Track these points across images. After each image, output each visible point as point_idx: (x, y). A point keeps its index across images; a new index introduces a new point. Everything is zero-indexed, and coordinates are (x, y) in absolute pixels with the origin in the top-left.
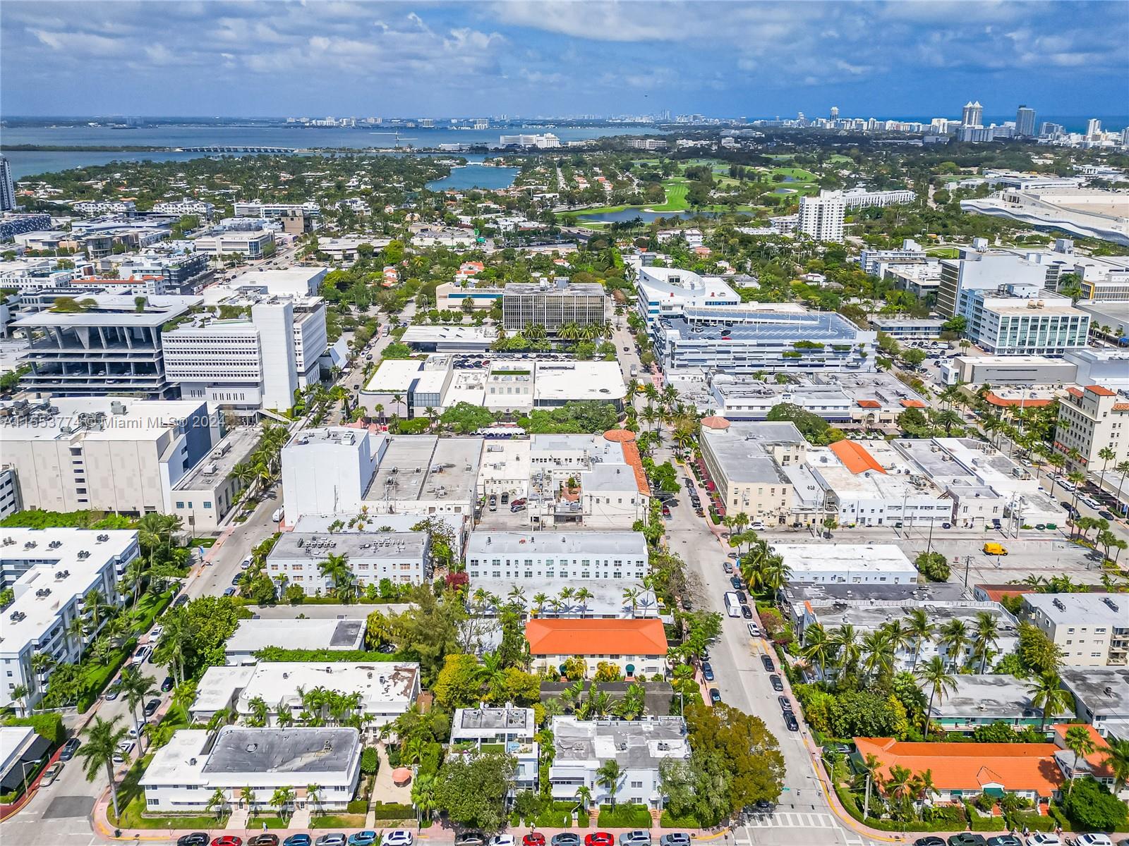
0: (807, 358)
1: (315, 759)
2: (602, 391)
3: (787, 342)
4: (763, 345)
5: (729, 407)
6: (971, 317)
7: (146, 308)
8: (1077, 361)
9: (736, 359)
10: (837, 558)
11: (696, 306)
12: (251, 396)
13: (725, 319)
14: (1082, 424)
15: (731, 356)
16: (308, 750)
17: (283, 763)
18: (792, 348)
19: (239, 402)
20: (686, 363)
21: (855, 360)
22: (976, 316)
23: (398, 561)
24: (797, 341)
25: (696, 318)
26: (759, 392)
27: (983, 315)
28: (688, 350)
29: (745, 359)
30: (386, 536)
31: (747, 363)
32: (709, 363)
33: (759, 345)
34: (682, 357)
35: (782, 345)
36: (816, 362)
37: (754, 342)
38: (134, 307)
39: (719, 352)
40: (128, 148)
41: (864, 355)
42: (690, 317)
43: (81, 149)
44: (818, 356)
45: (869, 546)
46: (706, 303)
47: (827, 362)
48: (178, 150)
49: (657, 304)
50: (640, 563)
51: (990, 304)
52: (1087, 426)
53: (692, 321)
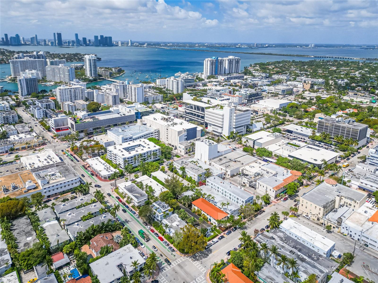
2: (315, 160)
5: (362, 183)
7: (209, 103)
10: (305, 233)
12: (220, 130)
19: (217, 131)
20: (373, 164)
23: (194, 174)
28: (375, 159)
30: (200, 168)
34: (372, 161)
38: (207, 102)
40: (297, 56)
43: (283, 55)
45: (324, 237)
48: (312, 57)
50: (243, 202)
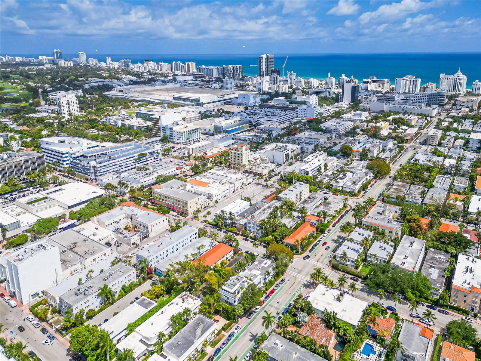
0: (142, 159)
1: (201, 329)
2: (93, 193)
3: (135, 155)
4: (128, 159)
5: (142, 183)
6: (168, 134)
8: (213, 141)
9: (120, 166)
11: (84, 151)
13: (102, 153)
14: (239, 156)
15: (118, 166)
16: (195, 330)
17: (195, 337)
18: (137, 157)
20: (102, 173)
21: (156, 156)
22: (171, 134)
23: (126, 275)
24: (138, 154)
25: (91, 155)
26: (147, 174)
27: (174, 133)
28: (102, 168)
29: (123, 166)
31: (124, 167)
32: (111, 171)
33: (127, 159)
34: (100, 172)
35: (134, 157)
36: (146, 160)
37: (125, 158)
39: (113, 166)
41: (159, 153)
42: (88, 155)
44: (145, 157)
46: (88, 148)
47: (149, 159)
49: (67, 153)
50: (196, 233)
51: (175, 128)
52: (241, 156)
53: (90, 156)
